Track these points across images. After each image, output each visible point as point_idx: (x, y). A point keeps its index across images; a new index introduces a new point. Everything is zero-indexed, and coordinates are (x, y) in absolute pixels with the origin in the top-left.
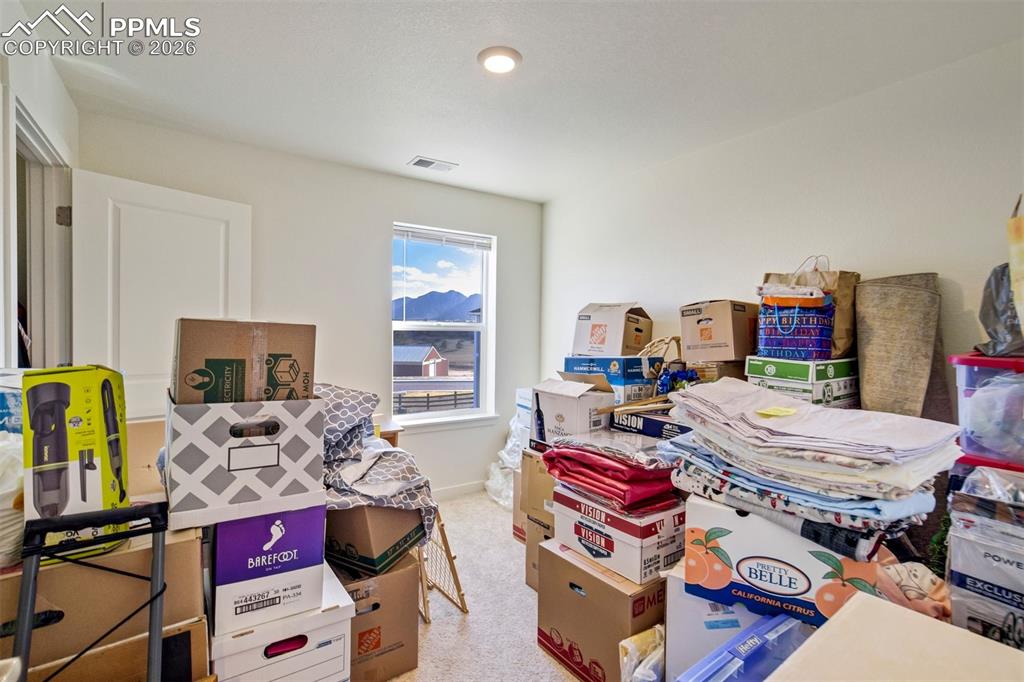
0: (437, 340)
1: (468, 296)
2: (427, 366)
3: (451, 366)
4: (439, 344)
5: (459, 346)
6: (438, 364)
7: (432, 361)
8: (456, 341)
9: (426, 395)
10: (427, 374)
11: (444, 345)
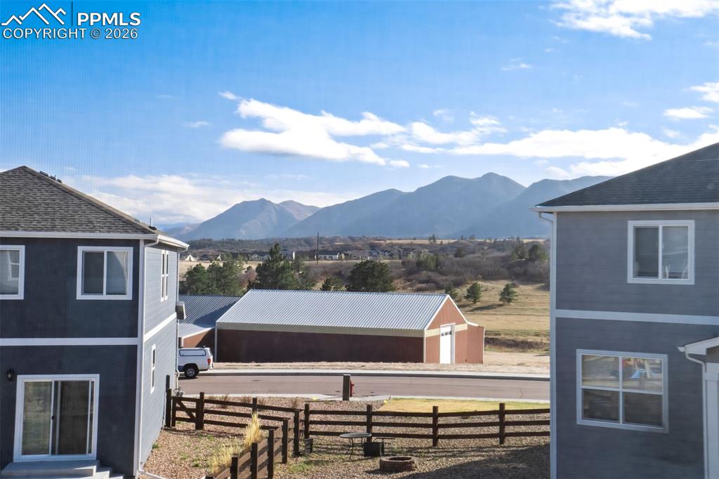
0: (458, 284)
1: (527, 185)
2: (436, 340)
3: (488, 341)
4: (462, 291)
5: (507, 296)
6: (459, 334)
7: (445, 329)
8: (500, 285)
9: (428, 409)
10: (435, 358)
11: (474, 294)
